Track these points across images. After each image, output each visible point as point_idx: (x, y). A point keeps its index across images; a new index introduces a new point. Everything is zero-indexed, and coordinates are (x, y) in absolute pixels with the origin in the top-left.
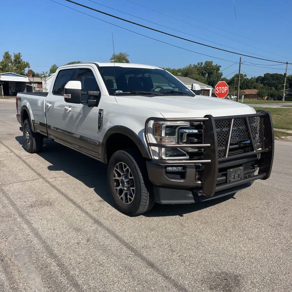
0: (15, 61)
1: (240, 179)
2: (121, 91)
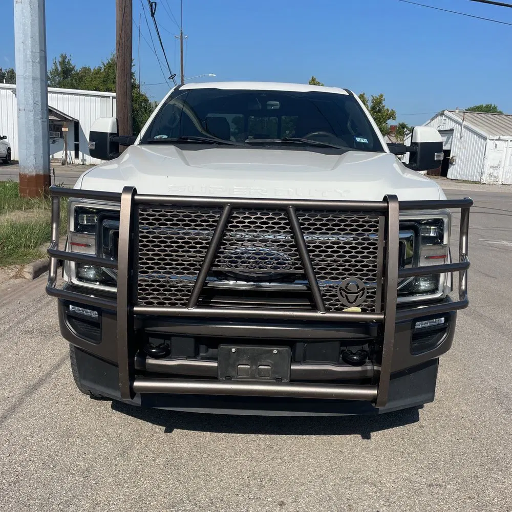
0: (374, 108)
1: (275, 381)
2: (165, 137)
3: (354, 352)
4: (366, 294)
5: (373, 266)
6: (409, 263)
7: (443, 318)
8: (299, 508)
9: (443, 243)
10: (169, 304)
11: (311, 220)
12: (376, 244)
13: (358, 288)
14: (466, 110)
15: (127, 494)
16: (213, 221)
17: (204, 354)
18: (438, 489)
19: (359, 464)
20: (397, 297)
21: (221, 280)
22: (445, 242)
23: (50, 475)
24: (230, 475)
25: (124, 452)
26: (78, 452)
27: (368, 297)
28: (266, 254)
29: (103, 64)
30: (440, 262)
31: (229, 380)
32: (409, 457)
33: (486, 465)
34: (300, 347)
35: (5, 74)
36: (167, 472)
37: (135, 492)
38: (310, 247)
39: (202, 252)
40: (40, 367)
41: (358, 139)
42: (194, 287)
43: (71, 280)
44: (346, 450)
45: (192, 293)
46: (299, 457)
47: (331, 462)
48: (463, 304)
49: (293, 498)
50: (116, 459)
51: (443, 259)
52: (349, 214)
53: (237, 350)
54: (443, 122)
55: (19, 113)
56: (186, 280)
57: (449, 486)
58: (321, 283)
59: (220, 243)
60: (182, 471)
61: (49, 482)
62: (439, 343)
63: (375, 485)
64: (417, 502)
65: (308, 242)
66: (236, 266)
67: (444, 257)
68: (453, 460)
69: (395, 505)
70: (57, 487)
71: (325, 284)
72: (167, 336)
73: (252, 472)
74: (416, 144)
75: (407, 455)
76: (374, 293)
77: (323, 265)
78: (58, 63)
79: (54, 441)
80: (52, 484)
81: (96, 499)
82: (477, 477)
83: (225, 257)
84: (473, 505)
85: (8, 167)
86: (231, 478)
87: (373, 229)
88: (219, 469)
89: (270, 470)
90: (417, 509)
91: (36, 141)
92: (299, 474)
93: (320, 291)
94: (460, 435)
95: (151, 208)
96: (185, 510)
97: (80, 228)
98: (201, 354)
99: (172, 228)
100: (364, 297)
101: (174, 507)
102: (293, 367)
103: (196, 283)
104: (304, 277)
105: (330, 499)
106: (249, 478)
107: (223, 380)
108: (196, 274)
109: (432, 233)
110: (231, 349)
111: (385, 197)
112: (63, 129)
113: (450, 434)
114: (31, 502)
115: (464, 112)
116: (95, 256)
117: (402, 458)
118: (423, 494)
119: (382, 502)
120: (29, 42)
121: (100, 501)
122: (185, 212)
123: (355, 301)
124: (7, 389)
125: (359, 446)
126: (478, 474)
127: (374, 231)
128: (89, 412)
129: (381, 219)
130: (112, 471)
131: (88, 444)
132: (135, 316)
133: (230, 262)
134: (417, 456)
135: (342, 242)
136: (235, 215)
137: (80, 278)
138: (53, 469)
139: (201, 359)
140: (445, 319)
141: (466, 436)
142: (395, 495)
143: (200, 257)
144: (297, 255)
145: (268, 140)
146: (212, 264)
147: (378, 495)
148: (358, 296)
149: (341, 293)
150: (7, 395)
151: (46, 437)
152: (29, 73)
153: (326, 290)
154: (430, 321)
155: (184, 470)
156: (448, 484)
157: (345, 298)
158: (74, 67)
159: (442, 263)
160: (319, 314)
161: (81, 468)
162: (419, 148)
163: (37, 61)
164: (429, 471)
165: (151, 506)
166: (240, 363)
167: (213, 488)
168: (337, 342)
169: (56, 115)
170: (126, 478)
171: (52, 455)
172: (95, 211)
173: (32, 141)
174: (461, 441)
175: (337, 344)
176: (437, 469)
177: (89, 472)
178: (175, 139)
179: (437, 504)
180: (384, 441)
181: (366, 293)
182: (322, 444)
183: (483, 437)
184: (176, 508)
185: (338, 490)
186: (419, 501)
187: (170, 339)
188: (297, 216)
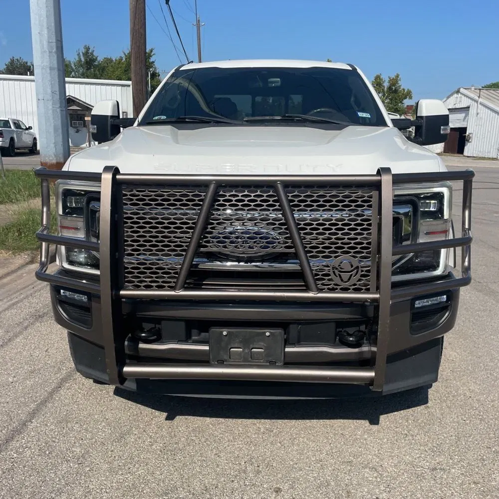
0: (390, 88)
1: (268, 364)
2: (164, 117)
3: (351, 332)
4: (360, 273)
5: (368, 243)
6: (408, 239)
7: (445, 296)
8: (295, 495)
9: (443, 218)
10: (156, 286)
11: (301, 196)
12: (370, 220)
13: (352, 266)
14: (483, 87)
15: (121, 481)
16: (199, 200)
17: (196, 338)
18: (442, 473)
19: (360, 447)
20: (392, 275)
21: (212, 261)
22: (446, 216)
23: (45, 462)
24: (226, 460)
25: (122, 436)
26: (75, 437)
27: (362, 276)
28: (254, 233)
29: (125, 54)
30: (441, 238)
31: (221, 363)
32: (413, 439)
33: (493, 447)
34: (293, 329)
35: (30, 67)
36: (163, 458)
37: (129, 479)
38: (301, 224)
39: (189, 233)
40: (46, 351)
41: (361, 114)
42: (181, 269)
43: (62, 264)
44: (347, 433)
45: (179, 275)
46: (299, 440)
47: (332, 445)
48: (466, 281)
49: (290, 484)
50: (112, 445)
51: (445, 235)
52: (341, 189)
53: (229, 333)
54: (459, 100)
55: (38, 103)
56: (172, 261)
57: (454, 470)
58: (313, 262)
59: (207, 223)
60: (178, 457)
61: (43, 469)
62: (441, 321)
63: (376, 470)
64: (419, 487)
65: (298, 220)
66: (225, 247)
67: (445, 232)
68: (458, 443)
69: (396, 491)
70: (51, 475)
71: (316, 264)
72: (158, 320)
73: (249, 456)
74: (422, 117)
75: (411, 438)
76: (368, 271)
77: (314, 243)
78: (81, 54)
79: (53, 427)
80: (46, 471)
81: (88, 487)
82: (483, 460)
83: (213, 238)
84: (477, 490)
85: (33, 156)
86: (227, 463)
87: (366, 204)
88: (216, 454)
89: (268, 454)
90: (419, 496)
91: (56, 130)
92: (297, 458)
93: (311, 270)
94: (467, 416)
95: (135, 188)
96: (178, 497)
97: (69, 211)
98: (193, 338)
99: (157, 208)
100: (358, 276)
101: (166, 494)
102: (287, 350)
103: (183, 265)
104: (296, 256)
105: (328, 485)
106: (246, 463)
107: (216, 364)
108: (183, 255)
109: (432, 207)
110: (222, 332)
111: (379, 170)
112: (86, 119)
113: (456, 415)
114: (24, 490)
115: (480, 89)
116: (84, 239)
117: (405, 440)
118: (425, 479)
119: (383, 488)
120: (45, 32)
121: (93, 489)
122: (169, 192)
123: (349, 279)
124: (12, 374)
125: (361, 429)
126: (485, 457)
127: (368, 206)
128: (90, 396)
129: (375, 193)
130: (107, 457)
131: (86, 430)
132: (123, 300)
133: (218, 242)
134: (421, 439)
135: (334, 218)
136: (221, 193)
137: (71, 263)
138: (48, 456)
139: (193, 342)
140: (447, 297)
141: (474, 417)
142: (396, 481)
143: (186, 237)
144: (287, 233)
145: (268, 118)
146: (199, 246)
147: (379, 480)
148: (351, 275)
149: (334, 272)
150: (10, 380)
151: (45, 423)
152: (46, 63)
153: (320, 269)
154: (431, 299)
155: (180, 456)
156: (453, 468)
157: (339, 277)
158: (97, 58)
159: (444, 239)
160: (310, 295)
161: (77, 454)
162: (424, 121)
163: (54, 51)
164: (433, 454)
165: (144, 493)
166: (233, 346)
167: (208, 474)
168: (333, 323)
169: (79, 105)
170: (121, 464)
171: (49, 441)
172: (83, 193)
173: (52, 130)
174: (468, 422)
175: (333, 325)
176: (441, 453)
177: (84, 458)
178: (173, 120)
179: (440, 489)
180: (388, 423)
181: (360, 271)
182: (323, 426)
183: (491, 417)
184: (169, 495)
185: (337, 476)
186: (421, 487)
187: (160, 324)
188: (286, 193)
